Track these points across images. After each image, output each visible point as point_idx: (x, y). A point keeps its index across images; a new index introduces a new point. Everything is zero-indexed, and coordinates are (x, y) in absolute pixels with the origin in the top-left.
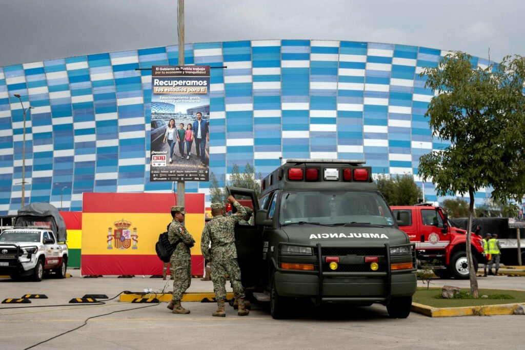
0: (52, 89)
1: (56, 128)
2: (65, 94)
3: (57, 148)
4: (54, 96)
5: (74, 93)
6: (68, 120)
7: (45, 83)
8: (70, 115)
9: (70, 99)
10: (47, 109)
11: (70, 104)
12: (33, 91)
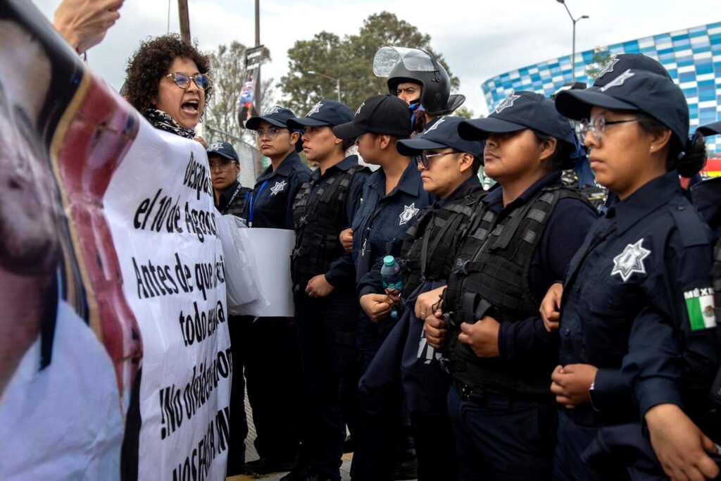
0: (696, 51)
1: (700, 84)
2: (708, 55)
3: (701, 100)
4: (698, 57)
5: (714, 54)
6: (710, 77)
7: (689, 47)
8: (712, 71)
9: (711, 59)
10: (691, 68)
11: (711, 63)
12: (679, 54)
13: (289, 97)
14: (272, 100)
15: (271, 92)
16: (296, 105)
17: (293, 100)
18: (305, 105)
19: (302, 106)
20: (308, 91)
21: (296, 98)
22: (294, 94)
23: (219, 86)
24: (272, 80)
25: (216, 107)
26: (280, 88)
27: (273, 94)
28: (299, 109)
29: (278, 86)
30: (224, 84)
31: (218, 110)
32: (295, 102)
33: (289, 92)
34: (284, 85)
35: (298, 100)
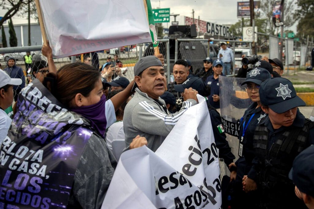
13: (300, 8)
14: (293, 9)
15: (293, 6)
16: (303, 12)
17: (302, 9)
18: (307, 11)
19: (306, 11)
20: (309, 5)
21: (303, 8)
22: (303, 7)
23: (270, 4)
24: (293, 1)
25: (268, 13)
26: (297, 4)
27: (293, 7)
28: (305, 13)
29: (296, 3)
30: (273, 3)
31: (269, 14)
32: (303, 10)
33: (300, 6)
34: (299, 3)
35: (304, 9)
